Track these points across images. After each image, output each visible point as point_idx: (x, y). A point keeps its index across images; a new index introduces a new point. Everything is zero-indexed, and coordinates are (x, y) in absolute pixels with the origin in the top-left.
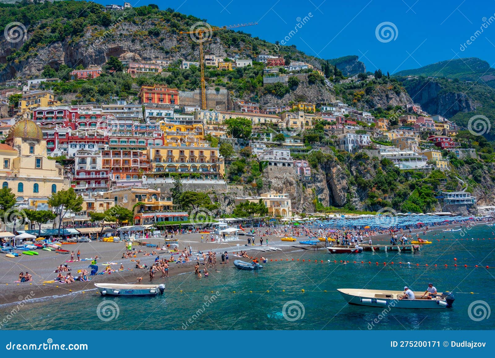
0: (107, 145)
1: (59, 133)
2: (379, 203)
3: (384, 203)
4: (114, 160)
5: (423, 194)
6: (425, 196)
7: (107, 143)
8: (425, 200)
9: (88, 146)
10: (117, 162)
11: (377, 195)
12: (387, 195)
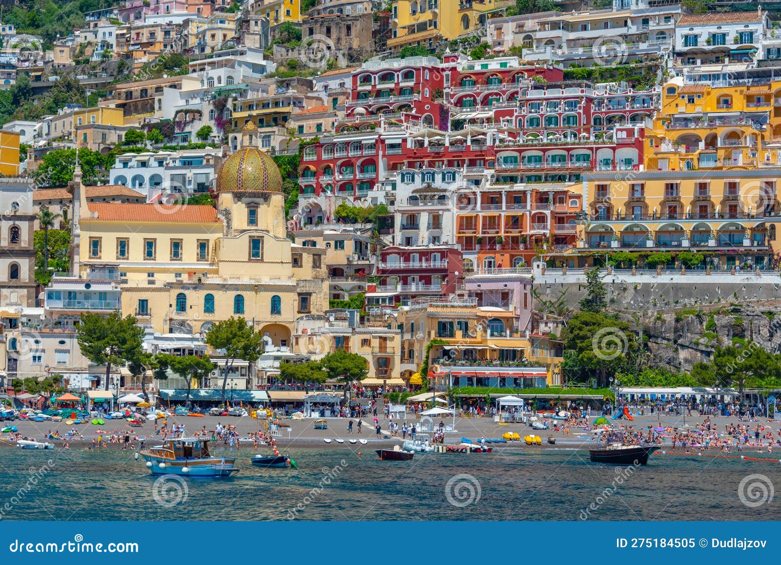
0: (492, 171)
1: (387, 142)
4: (484, 218)
7: (491, 165)
9: (440, 176)
10: (492, 222)
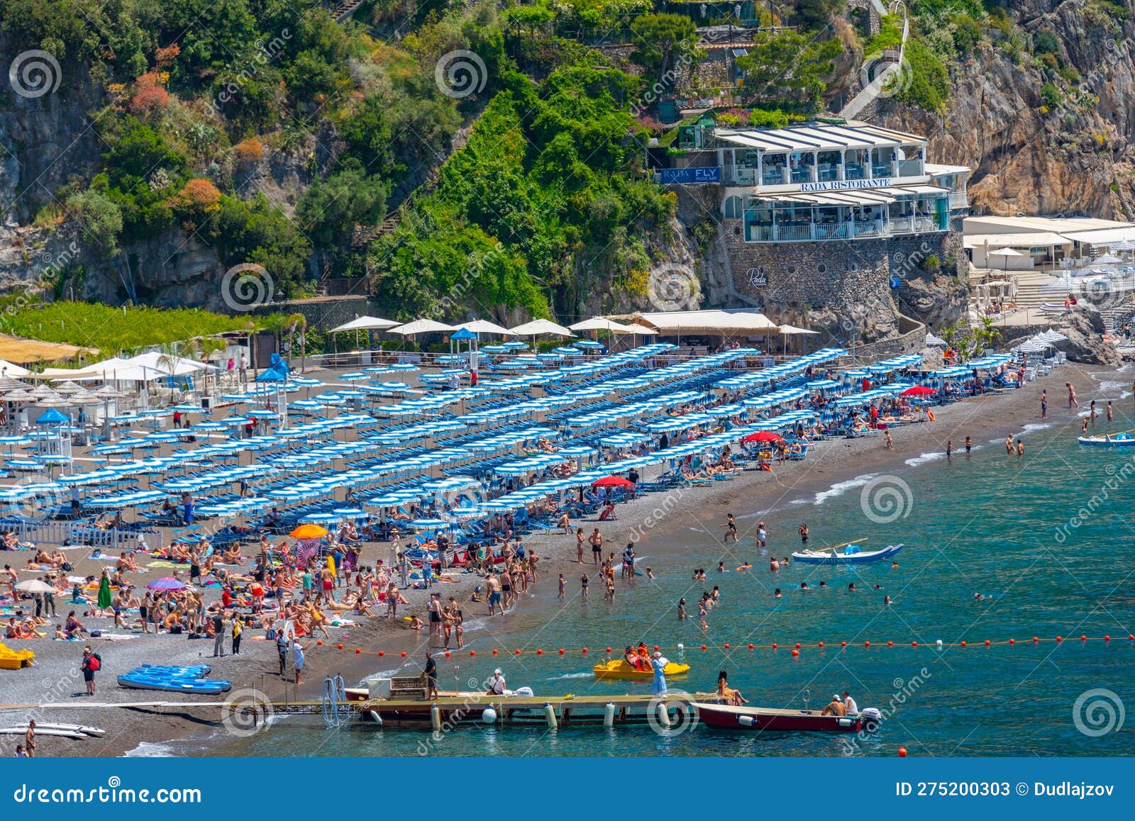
2: (194, 216)
3: (239, 225)
5: (563, 140)
6: (578, 166)
8: (578, 199)
11: (176, 147)
12: (258, 146)
